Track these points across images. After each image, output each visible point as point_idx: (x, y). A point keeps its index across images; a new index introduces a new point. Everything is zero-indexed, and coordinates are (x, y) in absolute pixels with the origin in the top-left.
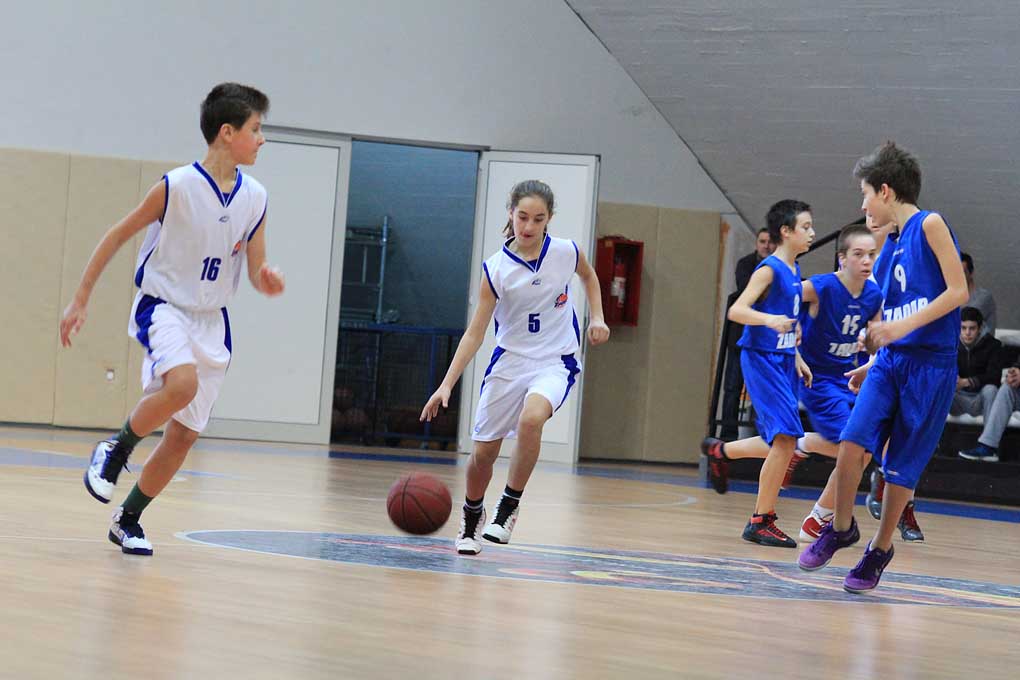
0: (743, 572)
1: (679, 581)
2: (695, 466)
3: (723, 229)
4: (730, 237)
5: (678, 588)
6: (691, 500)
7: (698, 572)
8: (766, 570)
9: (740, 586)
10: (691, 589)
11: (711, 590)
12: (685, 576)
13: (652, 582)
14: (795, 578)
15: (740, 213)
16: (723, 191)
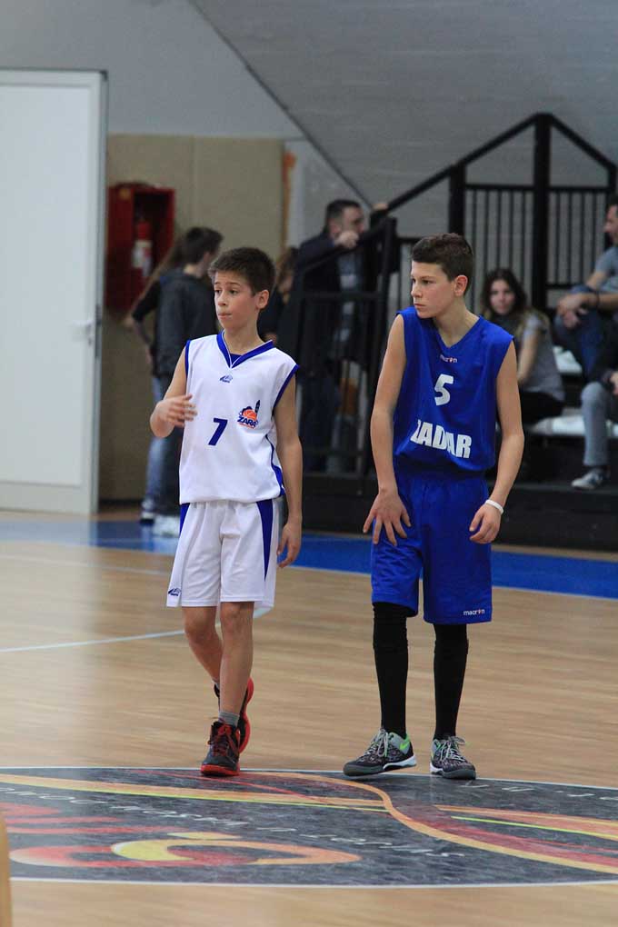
3: (287, 162)
4: (296, 177)
9: (355, 859)
10: (288, 876)
11: (313, 875)
15: (310, 138)
16: (285, 108)
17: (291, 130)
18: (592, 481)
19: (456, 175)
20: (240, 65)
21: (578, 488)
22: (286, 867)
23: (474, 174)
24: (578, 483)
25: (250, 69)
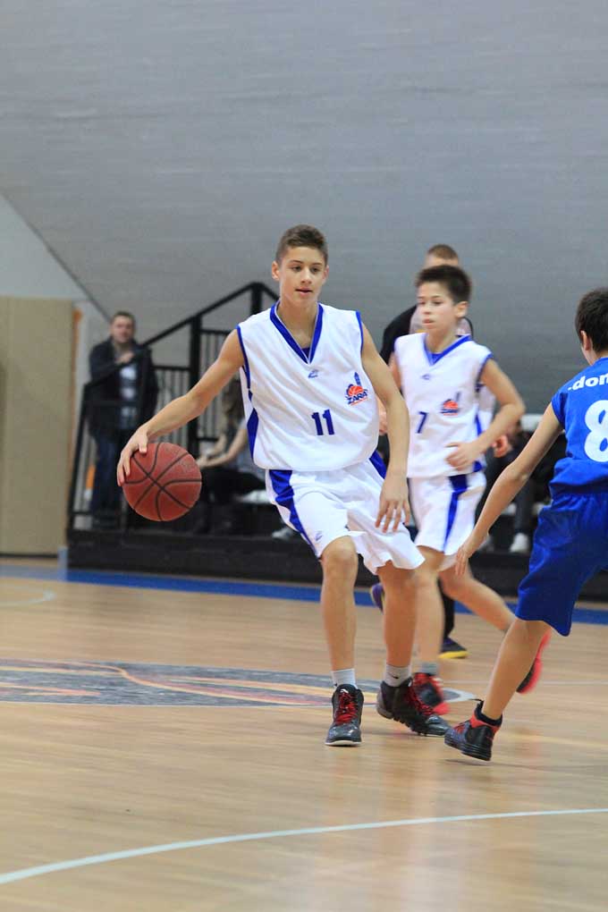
0: (101, 677)
1: (33, 691)
2: (53, 557)
3: (76, 316)
4: (83, 326)
5: (33, 699)
6: (49, 596)
7: (54, 679)
8: (124, 674)
9: (97, 694)
12: (41, 685)
13: (6, 693)
14: (153, 682)
15: (92, 300)
16: (75, 278)
17: (79, 294)
18: (287, 534)
19: (195, 323)
20: (44, 249)
21: (277, 539)
22: (49, 696)
23: (208, 322)
24: (277, 534)
25: (51, 250)
